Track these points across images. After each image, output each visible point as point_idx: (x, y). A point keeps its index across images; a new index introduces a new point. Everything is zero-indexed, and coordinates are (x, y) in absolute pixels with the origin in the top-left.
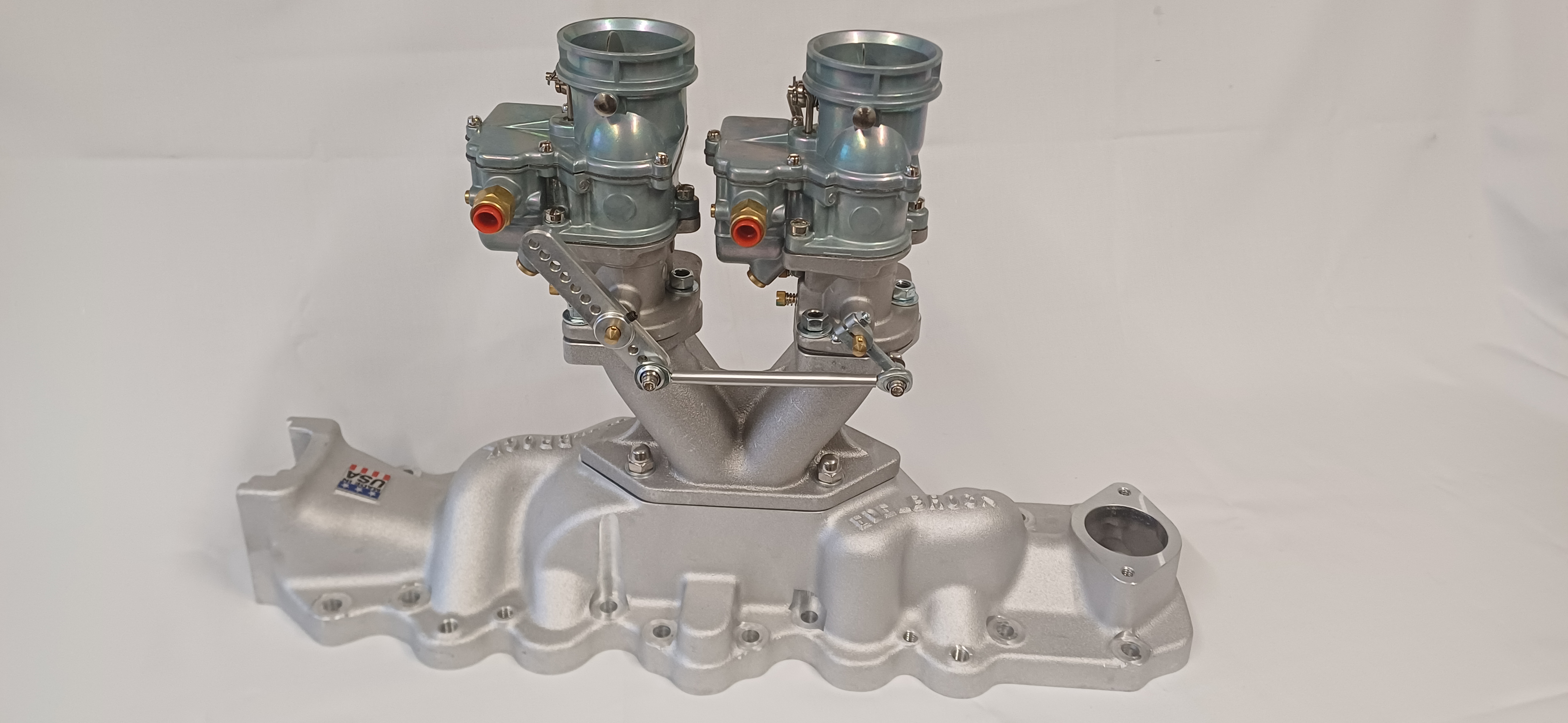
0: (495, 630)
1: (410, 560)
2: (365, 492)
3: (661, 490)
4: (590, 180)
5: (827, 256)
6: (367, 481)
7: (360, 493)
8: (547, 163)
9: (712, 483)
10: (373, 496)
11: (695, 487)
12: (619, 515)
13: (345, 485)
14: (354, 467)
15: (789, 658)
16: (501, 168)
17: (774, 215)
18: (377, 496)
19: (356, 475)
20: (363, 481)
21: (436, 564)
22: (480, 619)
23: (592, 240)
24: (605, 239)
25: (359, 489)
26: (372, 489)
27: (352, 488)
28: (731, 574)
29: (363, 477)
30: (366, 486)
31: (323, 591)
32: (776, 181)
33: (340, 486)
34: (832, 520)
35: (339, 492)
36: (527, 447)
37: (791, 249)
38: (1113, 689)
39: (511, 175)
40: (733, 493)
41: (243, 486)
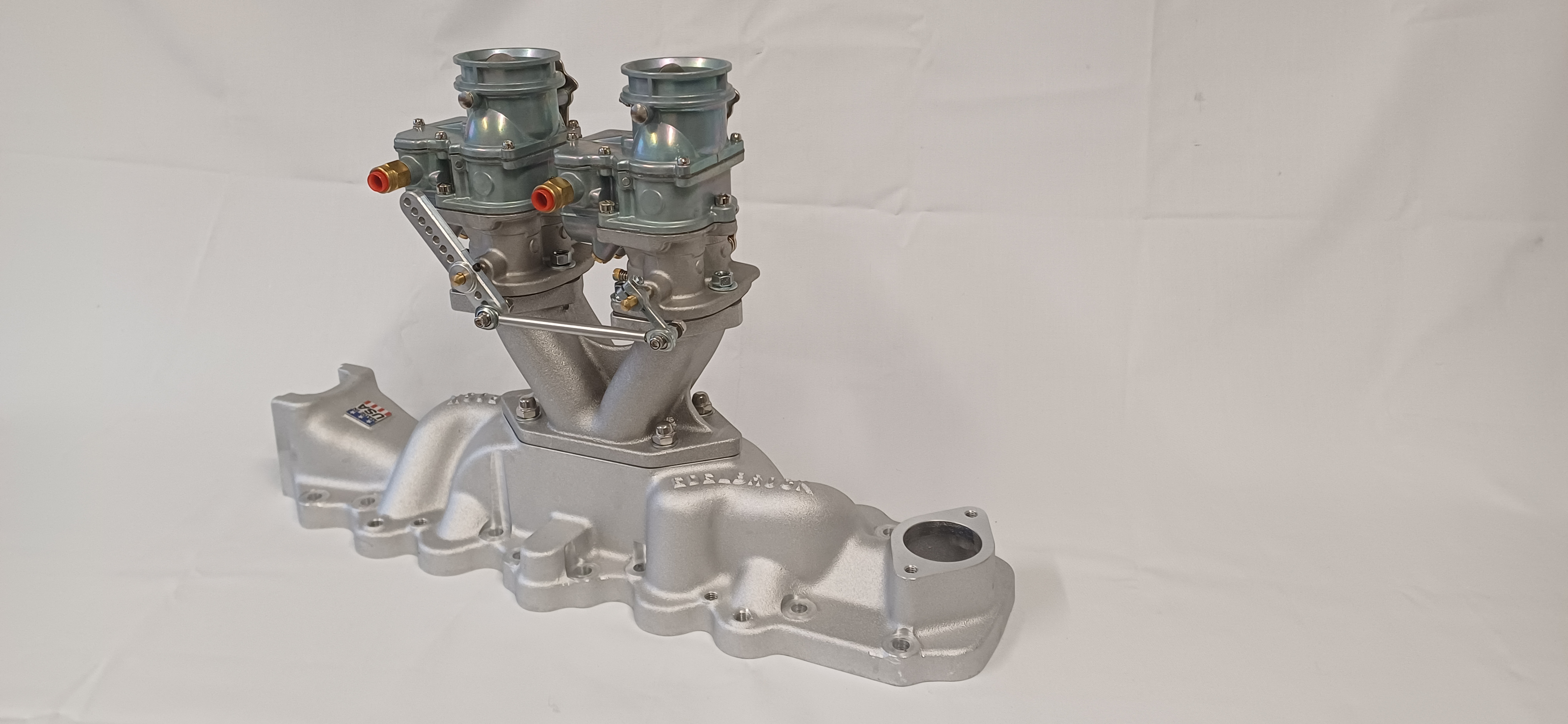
0: (408, 533)
1: (376, 475)
2: (364, 420)
3: (532, 432)
4: (464, 161)
5: (623, 230)
6: (371, 413)
7: (360, 419)
8: (438, 148)
9: (570, 432)
10: (368, 424)
11: (556, 434)
12: (504, 452)
13: (353, 412)
14: (368, 402)
15: (618, 601)
16: (406, 149)
17: (591, 196)
18: (370, 425)
19: (366, 407)
20: (369, 412)
21: (392, 479)
22: (402, 523)
23: (463, 208)
24: (471, 208)
25: (361, 417)
26: (371, 419)
27: (356, 415)
28: (585, 517)
29: (370, 410)
30: (368, 416)
31: (312, 487)
32: (589, 167)
33: (349, 412)
34: (658, 477)
35: (346, 416)
36: (479, 400)
37: (601, 225)
38: (879, 680)
39: (414, 155)
40: (582, 442)
41: (279, 398)
